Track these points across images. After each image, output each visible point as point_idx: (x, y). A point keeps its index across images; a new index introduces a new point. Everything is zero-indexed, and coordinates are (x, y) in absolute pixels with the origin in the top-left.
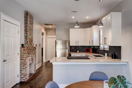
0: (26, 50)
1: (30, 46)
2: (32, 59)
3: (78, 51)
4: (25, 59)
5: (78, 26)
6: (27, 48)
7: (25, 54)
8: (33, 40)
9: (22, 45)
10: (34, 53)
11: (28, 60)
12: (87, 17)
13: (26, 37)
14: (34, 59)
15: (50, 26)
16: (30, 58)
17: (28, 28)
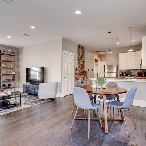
0: (78, 72)
1: (82, 70)
2: (84, 80)
3: (129, 75)
4: (78, 78)
5: (111, 52)
6: (79, 71)
7: (77, 75)
8: (85, 65)
9: (76, 69)
10: (86, 75)
11: (80, 79)
12: (133, 41)
13: (79, 63)
14: (86, 80)
15: (103, 53)
16: (81, 78)
17: (80, 56)
